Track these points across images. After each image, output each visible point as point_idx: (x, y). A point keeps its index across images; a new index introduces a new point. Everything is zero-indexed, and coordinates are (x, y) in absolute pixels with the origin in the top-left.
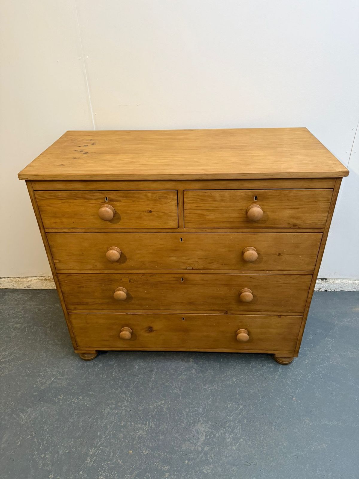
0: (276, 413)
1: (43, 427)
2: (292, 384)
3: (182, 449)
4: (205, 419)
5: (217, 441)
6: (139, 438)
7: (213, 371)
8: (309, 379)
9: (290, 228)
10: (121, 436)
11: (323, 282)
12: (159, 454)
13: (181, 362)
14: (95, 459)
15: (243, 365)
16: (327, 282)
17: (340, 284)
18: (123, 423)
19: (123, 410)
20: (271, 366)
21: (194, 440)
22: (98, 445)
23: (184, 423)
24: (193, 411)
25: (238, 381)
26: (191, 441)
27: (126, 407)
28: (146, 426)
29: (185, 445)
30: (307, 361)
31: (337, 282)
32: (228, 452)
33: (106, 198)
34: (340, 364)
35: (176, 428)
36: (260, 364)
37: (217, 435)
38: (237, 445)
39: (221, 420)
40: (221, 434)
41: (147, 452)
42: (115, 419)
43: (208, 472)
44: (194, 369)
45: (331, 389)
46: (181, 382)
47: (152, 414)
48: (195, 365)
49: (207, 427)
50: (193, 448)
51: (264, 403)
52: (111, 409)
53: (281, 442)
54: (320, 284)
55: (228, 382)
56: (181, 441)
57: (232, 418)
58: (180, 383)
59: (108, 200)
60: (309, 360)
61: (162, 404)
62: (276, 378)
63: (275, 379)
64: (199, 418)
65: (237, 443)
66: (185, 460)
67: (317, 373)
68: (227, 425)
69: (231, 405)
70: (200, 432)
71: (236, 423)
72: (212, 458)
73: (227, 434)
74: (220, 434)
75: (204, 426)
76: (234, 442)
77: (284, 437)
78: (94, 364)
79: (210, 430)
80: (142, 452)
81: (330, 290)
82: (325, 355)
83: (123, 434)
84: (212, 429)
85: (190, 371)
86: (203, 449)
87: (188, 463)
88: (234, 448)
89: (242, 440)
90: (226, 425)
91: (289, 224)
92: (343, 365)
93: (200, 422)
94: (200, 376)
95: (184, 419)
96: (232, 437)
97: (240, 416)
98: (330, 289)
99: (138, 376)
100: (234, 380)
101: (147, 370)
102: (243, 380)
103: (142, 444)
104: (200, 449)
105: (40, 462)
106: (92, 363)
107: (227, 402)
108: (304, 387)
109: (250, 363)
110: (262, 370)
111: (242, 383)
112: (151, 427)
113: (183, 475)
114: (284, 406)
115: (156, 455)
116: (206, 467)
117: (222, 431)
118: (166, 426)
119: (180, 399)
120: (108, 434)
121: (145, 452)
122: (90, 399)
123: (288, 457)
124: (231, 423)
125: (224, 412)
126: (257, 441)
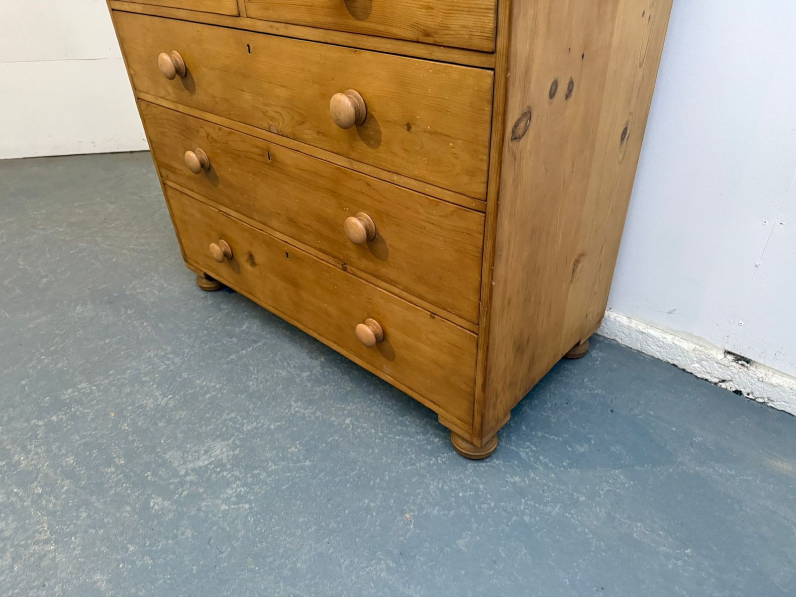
0: (347, 512)
1: (79, 331)
2: (435, 492)
3: (165, 455)
4: (237, 442)
5: (215, 480)
6: (141, 406)
7: (332, 391)
8: (480, 508)
9: (418, 42)
10: (128, 390)
12: (134, 441)
13: (305, 354)
14: (75, 395)
15: (388, 411)
17: (785, 392)
18: (147, 378)
19: (165, 364)
20: (433, 441)
21: (190, 457)
22: (95, 383)
23: (206, 427)
24: (238, 421)
25: (351, 427)
26: (186, 455)
27: (174, 363)
28: (163, 399)
29: (173, 454)
30: (517, 479)
31: (776, 380)
32: (209, 506)
34: (587, 530)
35: (191, 427)
36: (420, 427)
37: (225, 473)
38: (233, 507)
39: (257, 459)
40: (232, 476)
41: (127, 428)
42: (145, 368)
43: (154, 506)
44: (311, 371)
45: (503, 555)
46: (273, 376)
47: (188, 391)
48: (319, 368)
49: (226, 454)
50: (176, 464)
51: (349, 485)
52: (155, 356)
53: (296, 557)
55: (333, 418)
56: (175, 446)
57: (274, 467)
58: (269, 377)
60: (524, 481)
61: (213, 387)
62: (418, 465)
63: (413, 464)
64: (232, 435)
65: (235, 505)
66: (149, 471)
67: (511, 510)
68: (254, 472)
69: (297, 450)
70: (210, 453)
71: (271, 479)
72: (180, 494)
73: (238, 482)
74: (229, 475)
75: (224, 450)
76: (233, 499)
77: (312, 554)
78: (205, 298)
79: (225, 461)
80: (122, 425)
81: (750, 396)
82: (572, 495)
83: (131, 391)
84: (229, 461)
85: (302, 371)
86: (187, 474)
87: (148, 476)
88: (224, 507)
89: (247, 506)
90: (254, 470)
91: (413, 26)
92: (591, 536)
93: (228, 441)
94: (306, 386)
95: (213, 423)
96: (241, 491)
97: (289, 474)
98: (752, 393)
99: (231, 338)
100: (347, 421)
101: (252, 337)
102: (359, 430)
103: (134, 415)
104: (182, 473)
105: (34, 362)
106: (205, 295)
107: (297, 442)
108: (452, 513)
109: (403, 416)
110: (410, 438)
111: (354, 434)
112: (167, 404)
113: (124, 485)
114: (374, 514)
115: (130, 438)
116: (160, 499)
117: (237, 473)
118: (183, 416)
119: (243, 396)
120: (119, 379)
121: (125, 427)
122: (151, 331)
123: (279, 586)
124: (265, 473)
125: (274, 452)
126: (265, 525)
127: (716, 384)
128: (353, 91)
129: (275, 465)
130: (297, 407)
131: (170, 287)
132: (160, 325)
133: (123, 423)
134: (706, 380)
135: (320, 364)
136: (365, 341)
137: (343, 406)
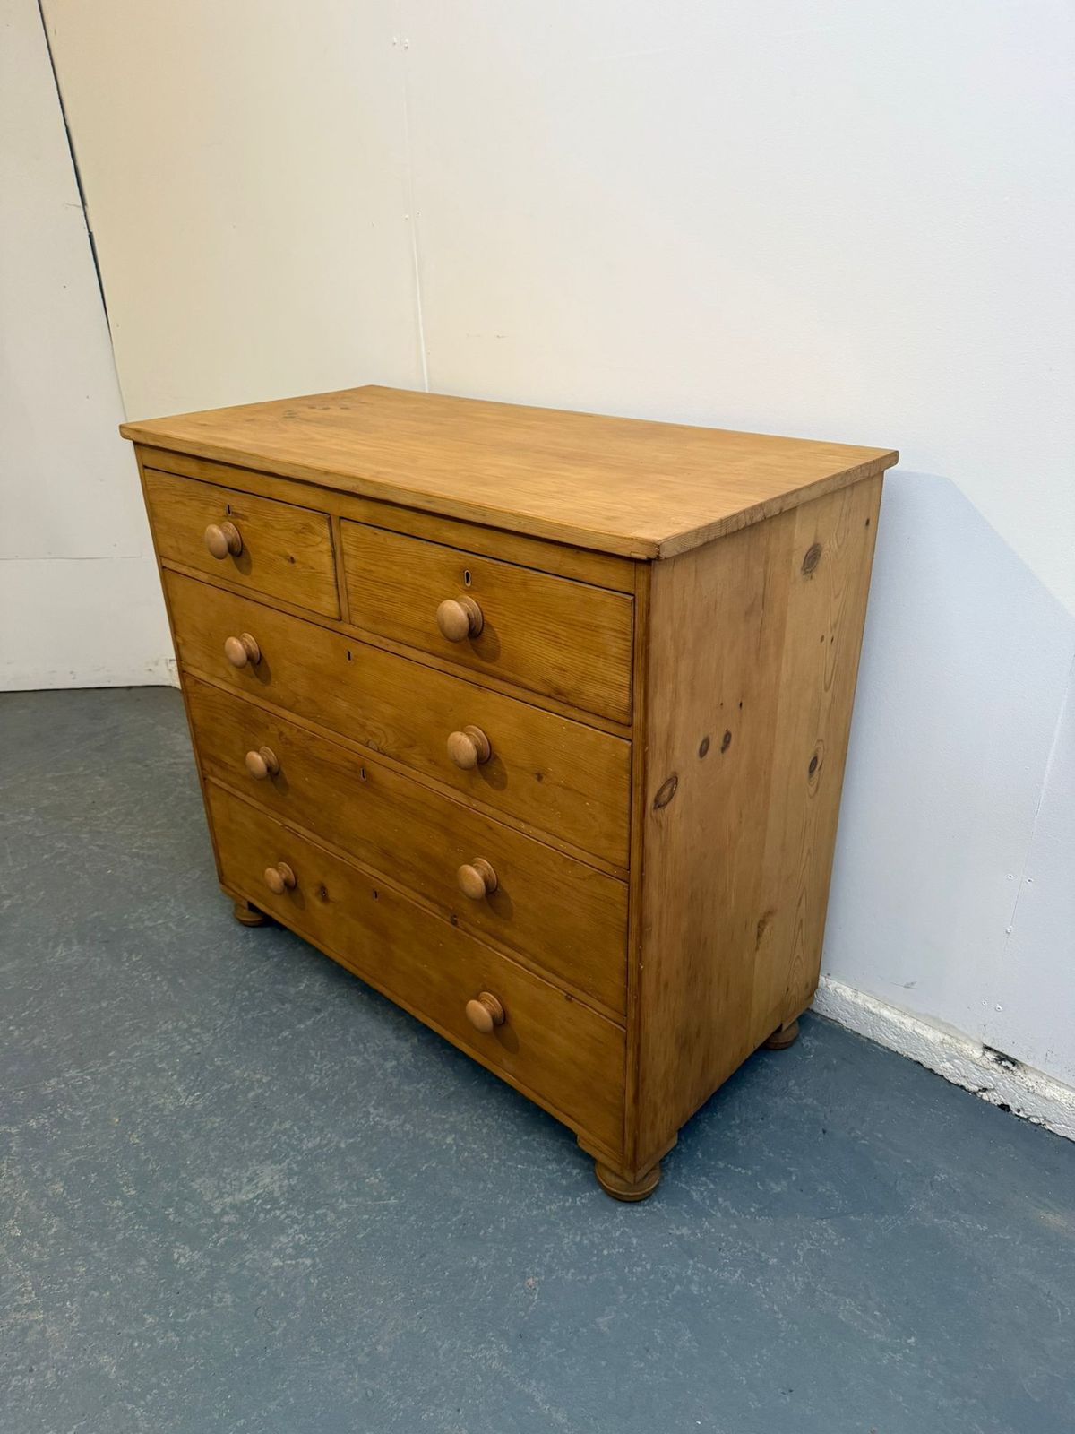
0: (447, 1274)
1: (62, 986)
2: (570, 1248)
3: (192, 1183)
4: (294, 1166)
5: (263, 1222)
6: (156, 1108)
7: (428, 1092)
8: (631, 1272)
9: (549, 697)
10: (136, 1083)
11: (995, 1065)
12: (148, 1161)
14: (61, 1089)
15: (508, 1125)
16: (1014, 1076)
17: (1063, 1109)
18: (164, 1065)
19: (189, 1043)
20: (571, 1174)
21: (228, 1186)
22: (90, 1071)
23: (250, 1143)
24: (294, 1134)
25: (455, 1148)
26: (222, 1184)
27: (201, 1041)
28: (187, 1097)
29: (204, 1181)
30: (685, 1231)
31: (1051, 1091)
32: (255, 1260)
34: (775, 1308)
35: (228, 1141)
36: (554, 1151)
37: (278, 1212)
38: (289, 1262)
39: (322, 1192)
40: (287, 1217)
41: (137, 1141)
42: (160, 1049)
43: (178, 1259)
44: (397, 1060)
45: (659, 1339)
46: (343, 1067)
47: (223, 1085)
48: (410, 1055)
49: (278, 1184)
50: (208, 1197)
51: (450, 1235)
52: (176, 1029)
53: (377, 1337)
54: (981, 1069)
55: (429, 1135)
56: (207, 1170)
57: (345, 1205)
58: (337, 1068)
60: (694, 1234)
61: (259, 1081)
62: (548, 1208)
63: (540, 1207)
64: (287, 1156)
65: (291, 1260)
66: (170, 1207)
67: (674, 1276)
68: (317, 1212)
69: (377, 1181)
70: (255, 1182)
71: (342, 1222)
72: (216, 1243)
73: (295, 1226)
74: (283, 1217)
75: (276, 1177)
76: (289, 1251)
77: (398, 1333)
78: (246, 936)
79: (277, 1194)
80: (130, 1135)
81: (1021, 1114)
82: (759, 1255)
83: (141, 1083)
84: (282, 1194)
85: (385, 1060)
86: (224, 1213)
87: (169, 1214)
88: (277, 1262)
89: (308, 1262)
90: (317, 1209)
91: (545, 682)
92: (781, 1316)
93: (280, 1165)
94: (391, 1083)
95: (259, 1137)
96: (300, 1238)
97: (366, 1217)
98: (1023, 1109)
99: (283, 1004)
100: (449, 1140)
101: (313, 1003)
102: (466, 1154)
103: (147, 1121)
104: (217, 1210)
106: (245, 932)
107: (378, 1170)
108: (592, 1278)
109: (528, 1134)
110: (538, 1167)
111: (458, 1158)
112: (193, 1106)
113: (137, 1227)
114: (485, 1278)
115: (143, 1156)
116: (187, 1248)
117: (294, 1213)
118: (217, 1125)
119: (300, 1097)
120: (123, 1065)
121: (135, 1139)
122: (167, 991)
123: (353, 1378)
124: (333, 1214)
125: (346, 1183)
126: (333, 1290)
127: (975, 1093)
128: (476, 728)
129: (347, 1202)
130: (378, 1115)
131: (194, 919)
132: (181, 981)
133: (133, 1131)
134: (962, 1087)
135: (411, 1049)
136: (478, 1025)
137: (444, 1116)
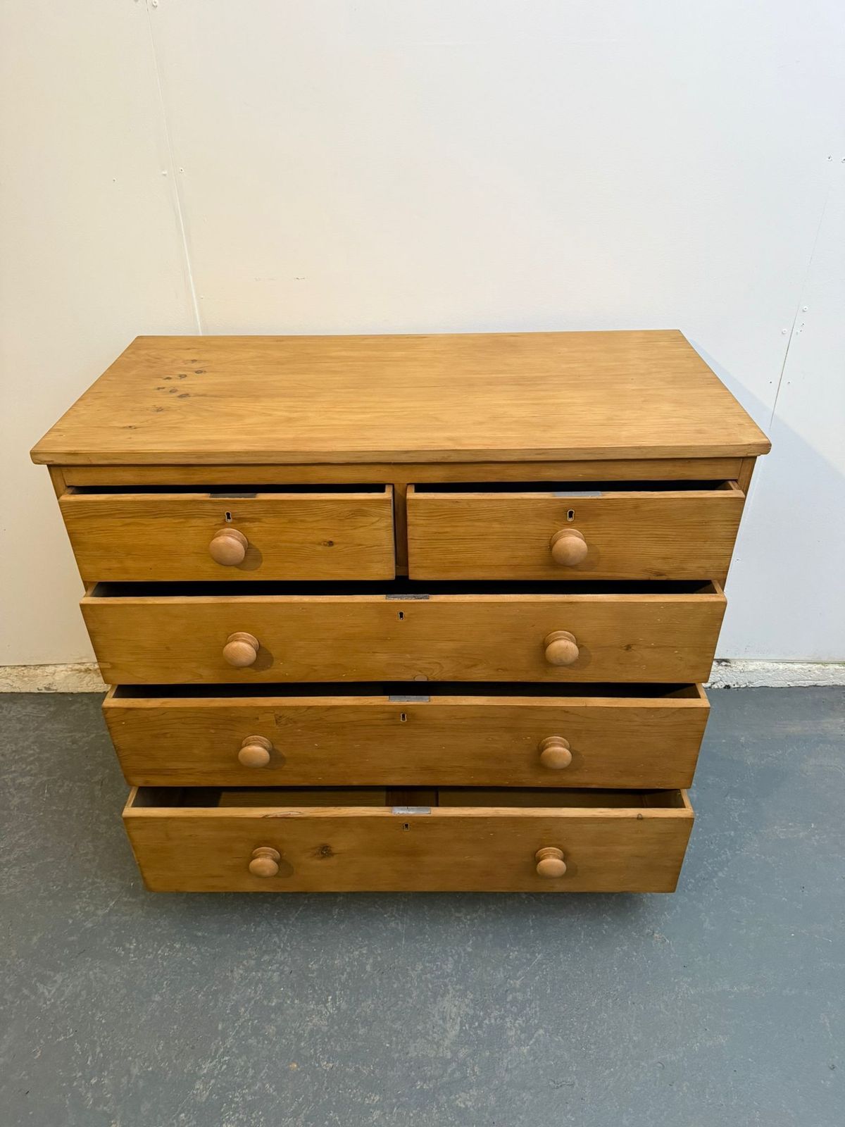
0: (616, 969)
1: (94, 1015)
2: (650, 902)
3: (409, 1055)
4: (458, 987)
5: (486, 1035)
6: (312, 1033)
10: (272, 1029)
11: (720, 667)
12: (357, 1070)
14: (214, 1085)
16: (730, 668)
17: (760, 673)
18: (275, 1001)
19: (274, 971)
21: (435, 1035)
22: (220, 1053)
23: (411, 998)
24: (432, 968)
26: (430, 1038)
27: (282, 963)
28: (326, 1007)
29: (415, 1047)
32: (510, 1061)
33: (228, 514)
34: (758, 855)
35: (396, 1009)
37: (487, 1022)
38: (531, 1042)
39: (495, 987)
40: (496, 1020)
41: (331, 1065)
42: (256, 993)
43: (466, 1106)
45: (737, 912)
47: (340, 978)
49: (463, 1006)
50: (432, 1054)
51: (591, 948)
52: (247, 970)
53: (627, 1035)
54: (713, 673)
56: (407, 1039)
57: (518, 982)
59: (233, 519)
61: (361, 955)
64: (446, 985)
65: (531, 1039)
66: (417, 1081)
67: (707, 876)
68: (508, 1000)
69: (516, 953)
70: (448, 1017)
71: (529, 994)
72: (474, 1074)
73: (507, 1020)
74: (493, 1021)
75: (457, 1003)
76: (523, 1036)
77: (633, 1022)
79: (471, 1012)
80: (320, 1066)
81: (736, 686)
82: (725, 835)
83: (276, 1027)
84: (474, 1009)
86: (455, 1053)
87: (422, 1087)
88: (525, 1050)
89: (541, 1032)
90: (506, 999)
92: (763, 857)
93: (449, 994)
95: (412, 989)
96: (520, 1025)
97: (537, 978)
98: (737, 683)
103: (318, 1047)
104: (449, 1055)
105: (89, 1095)
107: (508, 946)
108: (678, 908)
112: (338, 1008)
113: (412, 1115)
114: (635, 954)
115: (351, 1071)
116: (463, 1094)
117: (496, 1013)
118: (373, 1006)
119: (403, 943)
120: (242, 1027)
121: (326, 1065)
123: (643, 1067)
124: (518, 993)
125: (501, 969)
126: (574, 1033)
127: (710, 687)
129: (517, 980)
133: (319, 1063)
